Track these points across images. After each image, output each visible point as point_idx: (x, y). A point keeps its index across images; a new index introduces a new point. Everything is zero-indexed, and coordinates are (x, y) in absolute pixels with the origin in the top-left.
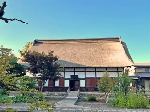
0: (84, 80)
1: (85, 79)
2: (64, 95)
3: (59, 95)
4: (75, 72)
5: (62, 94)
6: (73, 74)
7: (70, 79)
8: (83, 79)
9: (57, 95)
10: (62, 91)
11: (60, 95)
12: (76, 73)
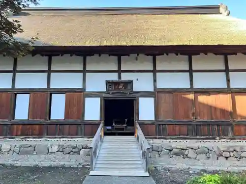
0: (152, 100)
1: (156, 94)
2: (82, 152)
3: (62, 150)
4: (119, 71)
5: (75, 148)
6: (114, 77)
7: (104, 95)
8: (147, 94)
9: (55, 149)
10: (76, 134)
11: (67, 150)
12: (123, 74)
